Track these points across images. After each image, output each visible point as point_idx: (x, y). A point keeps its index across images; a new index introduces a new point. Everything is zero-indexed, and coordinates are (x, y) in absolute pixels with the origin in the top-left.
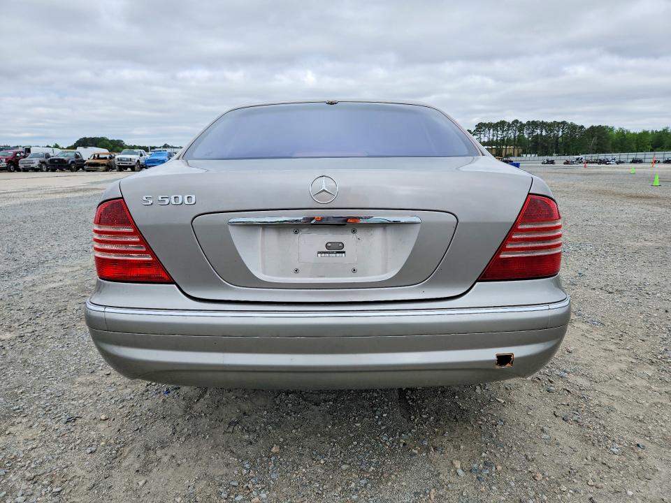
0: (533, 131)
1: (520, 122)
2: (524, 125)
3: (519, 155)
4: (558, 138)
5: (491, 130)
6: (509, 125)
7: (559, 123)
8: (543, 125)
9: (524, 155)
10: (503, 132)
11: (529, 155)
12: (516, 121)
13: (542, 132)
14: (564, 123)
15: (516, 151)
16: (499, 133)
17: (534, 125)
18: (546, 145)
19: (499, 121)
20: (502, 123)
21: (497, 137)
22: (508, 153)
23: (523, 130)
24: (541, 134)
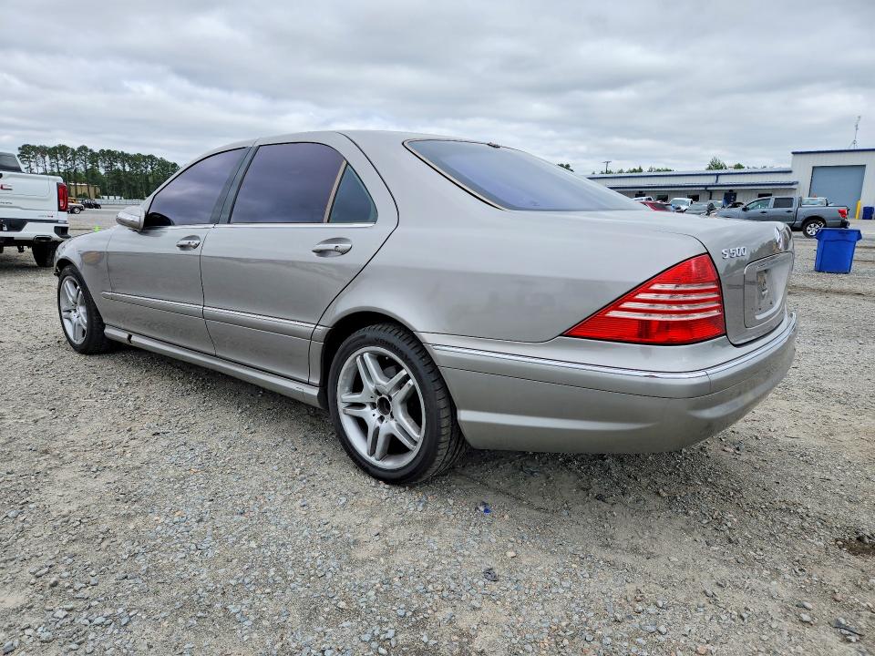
0: (111, 164)
1: (91, 151)
2: (97, 155)
3: (97, 197)
4: (147, 177)
5: (47, 158)
6: (74, 153)
7: (144, 157)
8: (124, 157)
9: (106, 197)
10: (66, 161)
11: (112, 198)
12: (83, 148)
13: (124, 166)
14: (151, 157)
15: (92, 189)
16: (60, 162)
17: (110, 155)
18: (134, 185)
19: (57, 145)
20: (62, 150)
21: (59, 168)
22: (79, 193)
23: (97, 162)
24: (124, 169)
